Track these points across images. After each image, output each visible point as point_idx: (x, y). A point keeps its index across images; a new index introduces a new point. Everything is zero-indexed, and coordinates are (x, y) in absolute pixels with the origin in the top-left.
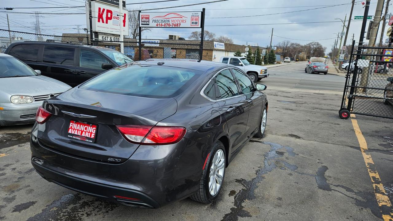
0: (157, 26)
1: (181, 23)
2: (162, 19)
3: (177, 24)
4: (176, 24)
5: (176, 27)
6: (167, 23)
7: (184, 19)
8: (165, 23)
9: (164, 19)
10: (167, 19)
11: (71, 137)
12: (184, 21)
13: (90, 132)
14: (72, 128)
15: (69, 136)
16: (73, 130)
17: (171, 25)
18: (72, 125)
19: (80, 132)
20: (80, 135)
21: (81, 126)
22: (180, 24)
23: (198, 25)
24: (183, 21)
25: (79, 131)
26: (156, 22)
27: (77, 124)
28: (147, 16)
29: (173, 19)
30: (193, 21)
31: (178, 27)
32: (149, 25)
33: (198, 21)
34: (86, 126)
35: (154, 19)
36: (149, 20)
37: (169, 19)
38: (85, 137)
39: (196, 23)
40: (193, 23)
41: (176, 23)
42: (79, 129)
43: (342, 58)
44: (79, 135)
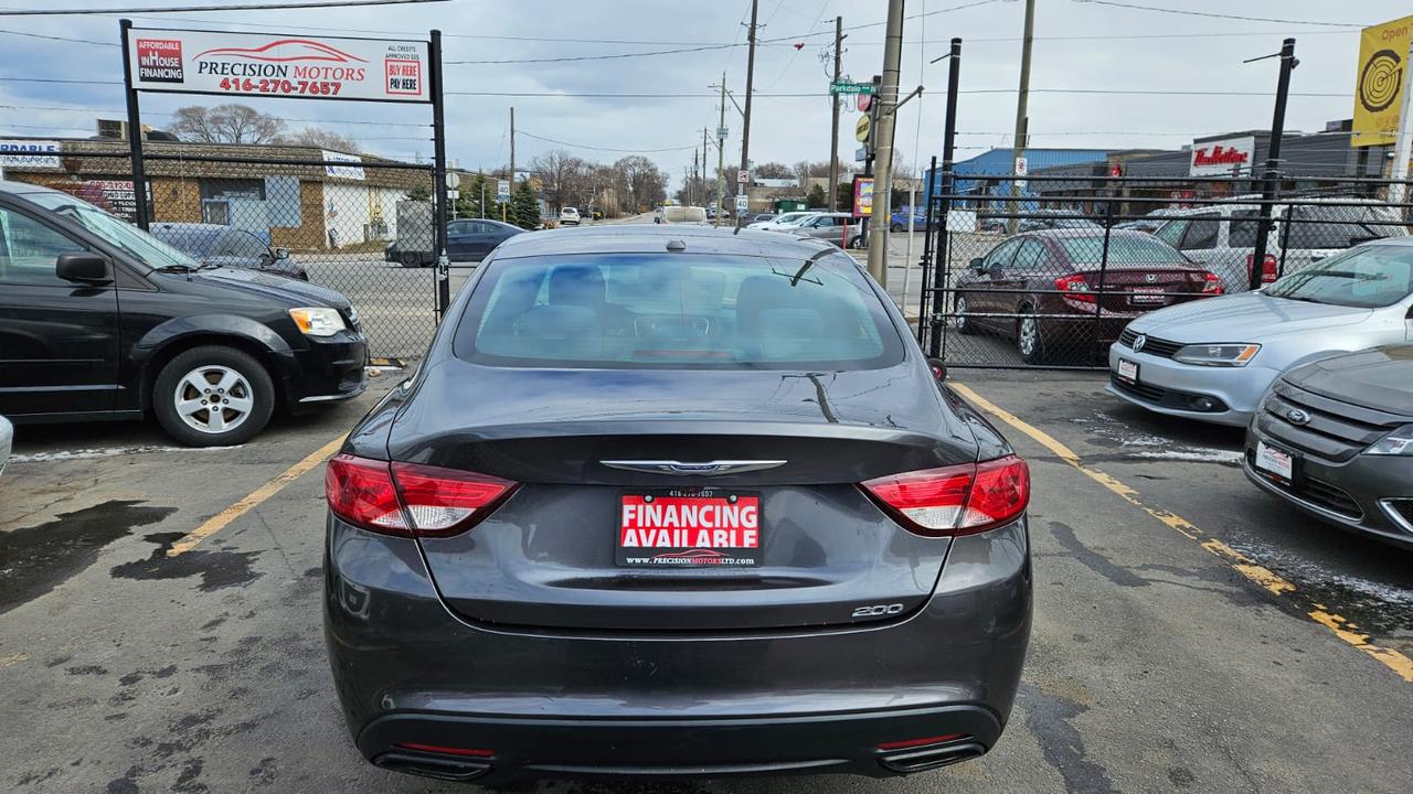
0: (223, 90)
1: (342, 81)
2: (249, 62)
3: (325, 85)
4: (319, 85)
5: (320, 94)
6: (273, 77)
7: (352, 64)
8: (263, 77)
9: (258, 62)
10: (275, 64)
11: (646, 560)
12: (356, 75)
13: (735, 524)
14: (640, 524)
15: (630, 560)
16: (642, 532)
17: (297, 89)
18: (631, 512)
19: (685, 532)
20: (685, 544)
21: (685, 509)
22: (338, 86)
23: (417, 91)
24: (349, 74)
25: (677, 532)
26: (219, 70)
27: (659, 508)
28: (170, 47)
29: (301, 64)
30: (394, 77)
31: (330, 95)
32: (181, 81)
33: (417, 78)
34: (709, 508)
35: (208, 59)
36: (180, 64)
37: (283, 65)
38: (712, 549)
39: (409, 84)
40: (395, 83)
41: (320, 79)
42: (676, 524)
43: (742, 207)
44: (681, 549)
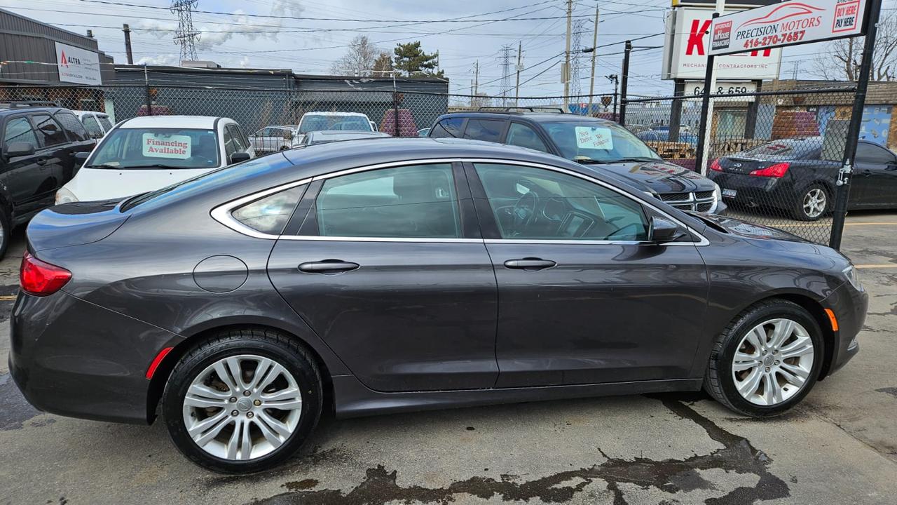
0: (745, 49)
1: (807, 29)
2: (760, 26)
3: (796, 34)
4: (792, 35)
5: (792, 42)
6: (771, 34)
7: (815, 14)
8: (766, 35)
9: (764, 25)
10: (772, 24)
12: (816, 22)
17: (780, 40)
22: (803, 32)
23: (852, 27)
24: (811, 23)
26: (745, 36)
28: (727, 26)
29: (785, 21)
30: (839, 18)
31: (798, 41)
32: (727, 46)
33: (855, 15)
35: (741, 30)
36: (729, 36)
37: (775, 24)
39: (849, 22)
40: (839, 23)
41: (793, 31)
